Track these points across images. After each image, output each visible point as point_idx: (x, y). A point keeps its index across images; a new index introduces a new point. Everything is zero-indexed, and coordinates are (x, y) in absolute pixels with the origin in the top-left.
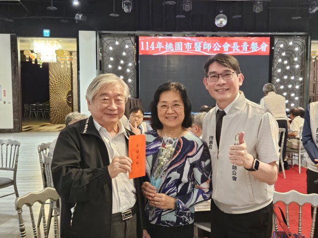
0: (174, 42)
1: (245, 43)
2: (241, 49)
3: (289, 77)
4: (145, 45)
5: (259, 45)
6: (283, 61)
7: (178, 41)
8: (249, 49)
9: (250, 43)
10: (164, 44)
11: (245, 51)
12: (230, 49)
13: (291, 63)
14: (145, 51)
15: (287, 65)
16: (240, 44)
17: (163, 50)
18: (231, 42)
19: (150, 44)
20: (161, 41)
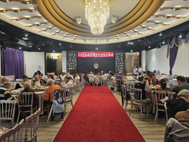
0: (87, 54)
1: (107, 54)
2: (106, 55)
3: (120, 63)
4: (79, 55)
5: (111, 54)
6: (118, 58)
7: (88, 53)
8: (108, 55)
9: (108, 54)
10: (84, 54)
11: (107, 56)
12: (103, 55)
13: (120, 59)
14: (79, 56)
15: (119, 59)
16: (106, 54)
17: (84, 56)
18: (103, 54)
19: (81, 54)
20: (84, 53)
